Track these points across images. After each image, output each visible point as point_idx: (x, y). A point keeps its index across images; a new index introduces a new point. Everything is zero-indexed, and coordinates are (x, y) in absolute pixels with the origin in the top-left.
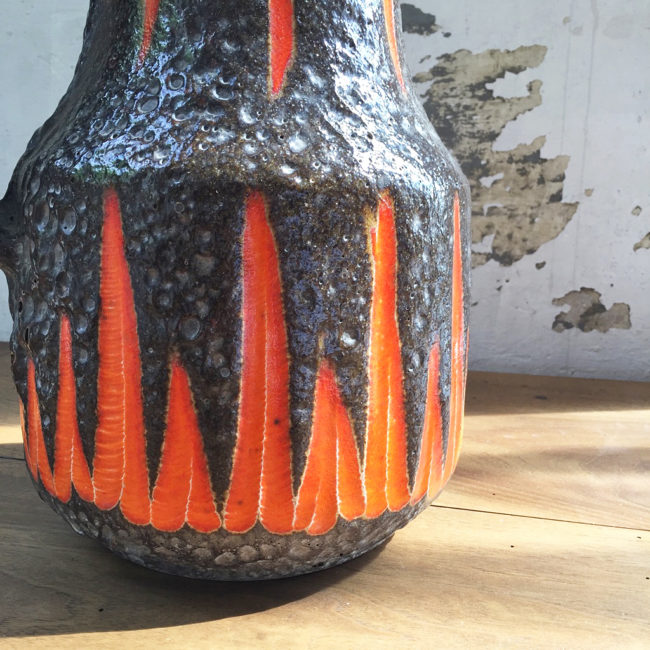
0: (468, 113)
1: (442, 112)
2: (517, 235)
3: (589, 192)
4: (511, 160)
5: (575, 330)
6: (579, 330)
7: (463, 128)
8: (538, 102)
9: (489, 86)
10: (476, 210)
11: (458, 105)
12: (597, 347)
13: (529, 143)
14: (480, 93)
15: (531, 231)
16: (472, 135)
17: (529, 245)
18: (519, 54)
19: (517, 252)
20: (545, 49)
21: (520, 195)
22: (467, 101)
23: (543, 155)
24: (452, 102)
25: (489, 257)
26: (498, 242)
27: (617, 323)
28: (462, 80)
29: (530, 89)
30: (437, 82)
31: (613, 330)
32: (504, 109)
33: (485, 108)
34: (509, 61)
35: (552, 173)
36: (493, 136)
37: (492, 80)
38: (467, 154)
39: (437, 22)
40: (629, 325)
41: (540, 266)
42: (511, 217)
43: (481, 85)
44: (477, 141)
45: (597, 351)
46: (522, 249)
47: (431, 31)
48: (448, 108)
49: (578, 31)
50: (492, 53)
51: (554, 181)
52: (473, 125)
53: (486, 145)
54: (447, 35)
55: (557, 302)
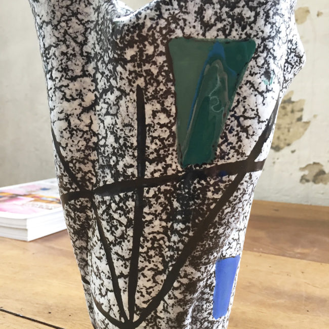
2: (282, 137)
3: (315, 116)
6: (313, 183)
15: (288, 135)
17: (287, 142)
21: (283, 118)
23: (293, 100)
35: (297, 108)
41: (293, 152)
42: (279, 129)
45: (323, 194)
46: (284, 144)
51: (299, 111)
55: (302, 169)
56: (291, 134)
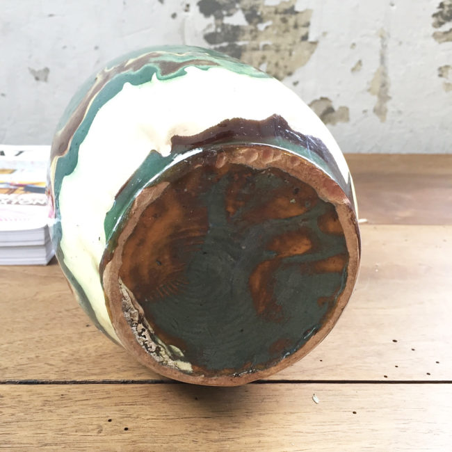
2: (281, 63)
3: (325, 34)
4: (276, 12)
10: (255, 46)
15: (290, 61)
17: (289, 70)
19: (281, 75)
21: (282, 36)
26: (269, 68)
27: (341, 118)
31: (338, 123)
35: (301, 22)
38: (248, 8)
41: (295, 84)
46: (284, 73)
51: (304, 26)
56: (293, 58)
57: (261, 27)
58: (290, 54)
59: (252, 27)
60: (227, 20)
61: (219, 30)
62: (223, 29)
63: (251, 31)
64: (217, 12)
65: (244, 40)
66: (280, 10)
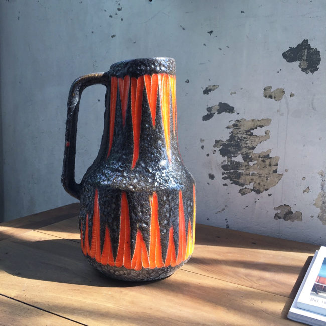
0: (245, 140)
1: (236, 139)
2: (262, 183)
3: (287, 170)
4: (259, 157)
5: (282, 220)
6: (283, 220)
7: (244, 145)
8: (269, 138)
9: (252, 131)
10: (248, 173)
11: (242, 137)
12: (290, 227)
13: (266, 151)
14: (249, 133)
15: (266, 182)
16: (246, 148)
17: (266, 187)
18: (262, 121)
19: (262, 189)
20: (271, 120)
21: (262, 169)
22: (244, 136)
23: (270, 156)
24: (239, 136)
25: (252, 190)
26: (255, 185)
27: (297, 218)
28: (243, 129)
29: (266, 133)
30: (235, 129)
31: (296, 221)
32: (257, 140)
33: (251, 139)
34: (259, 123)
35: (273, 163)
36: (253, 148)
37: (253, 130)
38: (245, 154)
39: (235, 109)
40: (302, 220)
41: (270, 195)
42: (260, 177)
43: (249, 131)
44: (248, 149)
45: (290, 228)
46: (264, 188)
47: (233, 112)
48: (238, 138)
49: (282, 115)
50: (253, 120)
51: (275, 165)
52: (247, 144)
53: (251, 151)
54: (238, 114)
55: (275, 208)
56: (268, 181)
57: (251, 164)
58: (267, 179)
59: (247, 164)
60: (233, 159)
61: (229, 164)
62: (231, 163)
63: (246, 165)
64: (228, 155)
65: (242, 169)
66: (261, 156)
